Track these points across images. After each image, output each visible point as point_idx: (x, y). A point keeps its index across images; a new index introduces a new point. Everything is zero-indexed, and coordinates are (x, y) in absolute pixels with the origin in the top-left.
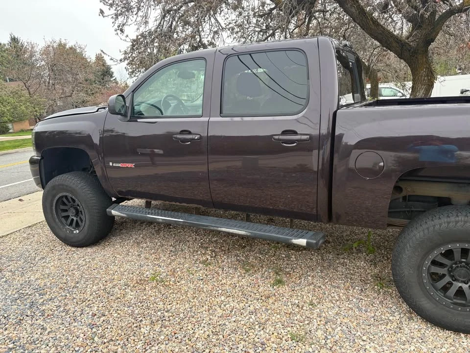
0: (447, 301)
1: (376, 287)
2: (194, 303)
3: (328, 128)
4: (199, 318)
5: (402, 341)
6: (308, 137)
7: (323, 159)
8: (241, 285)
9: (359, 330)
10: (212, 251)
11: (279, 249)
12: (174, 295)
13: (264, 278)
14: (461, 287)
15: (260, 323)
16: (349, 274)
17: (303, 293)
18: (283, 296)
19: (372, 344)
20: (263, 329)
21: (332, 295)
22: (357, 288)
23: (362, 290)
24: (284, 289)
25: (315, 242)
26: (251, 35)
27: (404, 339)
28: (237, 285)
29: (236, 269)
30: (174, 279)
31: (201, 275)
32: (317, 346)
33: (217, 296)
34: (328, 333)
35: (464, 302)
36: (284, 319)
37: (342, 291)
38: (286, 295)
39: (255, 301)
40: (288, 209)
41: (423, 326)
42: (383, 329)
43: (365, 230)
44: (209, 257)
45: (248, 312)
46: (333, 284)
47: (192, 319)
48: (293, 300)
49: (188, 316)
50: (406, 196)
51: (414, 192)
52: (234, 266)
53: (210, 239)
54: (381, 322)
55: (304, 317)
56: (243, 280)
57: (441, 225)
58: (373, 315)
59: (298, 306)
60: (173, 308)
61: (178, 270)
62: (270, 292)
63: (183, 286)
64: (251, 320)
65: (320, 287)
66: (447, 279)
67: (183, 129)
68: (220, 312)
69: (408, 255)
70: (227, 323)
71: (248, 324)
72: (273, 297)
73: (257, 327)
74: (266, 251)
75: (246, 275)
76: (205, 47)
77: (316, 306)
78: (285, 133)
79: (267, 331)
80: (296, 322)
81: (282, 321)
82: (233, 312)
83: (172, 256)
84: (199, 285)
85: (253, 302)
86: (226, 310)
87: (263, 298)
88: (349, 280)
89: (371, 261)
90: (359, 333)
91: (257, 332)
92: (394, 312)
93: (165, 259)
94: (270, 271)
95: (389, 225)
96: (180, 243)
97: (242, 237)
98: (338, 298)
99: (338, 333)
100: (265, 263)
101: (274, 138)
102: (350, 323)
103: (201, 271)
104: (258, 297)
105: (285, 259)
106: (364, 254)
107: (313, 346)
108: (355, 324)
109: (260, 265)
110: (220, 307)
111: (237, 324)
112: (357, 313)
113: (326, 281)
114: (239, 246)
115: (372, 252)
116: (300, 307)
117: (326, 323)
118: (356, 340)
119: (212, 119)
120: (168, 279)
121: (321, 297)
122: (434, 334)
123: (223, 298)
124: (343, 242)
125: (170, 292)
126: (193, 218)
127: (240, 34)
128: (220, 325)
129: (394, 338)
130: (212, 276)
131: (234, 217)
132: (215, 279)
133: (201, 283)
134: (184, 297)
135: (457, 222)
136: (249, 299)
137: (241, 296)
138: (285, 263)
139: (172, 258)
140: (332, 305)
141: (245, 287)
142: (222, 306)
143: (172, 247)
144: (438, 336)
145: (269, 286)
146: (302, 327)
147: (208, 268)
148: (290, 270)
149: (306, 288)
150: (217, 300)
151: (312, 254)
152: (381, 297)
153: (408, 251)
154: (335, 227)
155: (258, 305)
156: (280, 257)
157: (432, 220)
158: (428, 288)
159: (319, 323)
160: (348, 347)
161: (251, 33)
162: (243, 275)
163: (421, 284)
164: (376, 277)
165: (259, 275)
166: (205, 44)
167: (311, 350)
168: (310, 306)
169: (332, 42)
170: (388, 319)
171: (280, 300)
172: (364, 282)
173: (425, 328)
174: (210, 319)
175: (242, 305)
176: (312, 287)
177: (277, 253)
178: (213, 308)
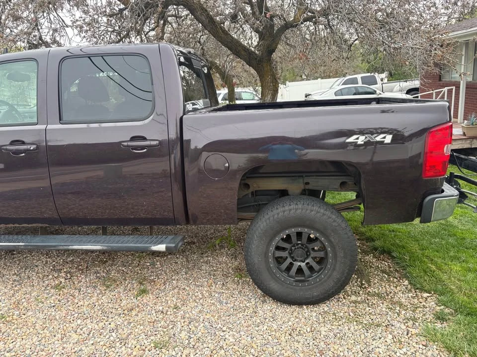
0: (290, 280)
1: (236, 279)
2: (43, 335)
3: (177, 133)
4: (51, 350)
5: (256, 323)
6: (158, 142)
7: (175, 163)
8: (100, 303)
9: (219, 322)
10: (66, 273)
11: (144, 258)
12: (19, 330)
13: (126, 291)
14: (300, 266)
15: (122, 339)
16: (212, 271)
17: (167, 298)
18: (147, 305)
19: (231, 333)
20: (124, 345)
21: (196, 294)
22: (219, 283)
23: (223, 284)
24: (149, 298)
25: (174, 245)
26: (103, 35)
27: (258, 321)
28: (97, 304)
29: (95, 287)
30: (18, 312)
31: (52, 302)
32: (180, 348)
33: (72, 321)
34: (191, 332)
35: (303, 278)
36: (147, 329)
37: (206, 289)
38: (150, 303)
39: (116, 317)
40: (150, 217)
41: (274, 306)
42: (241, 316)
43: (227, 226)
44: (63, 280)
45: (108, 331)
46: (197, 283)
47: (41, 353)
48: (158, 307)
49: (37, 351)
50: (253, 192)
51: (259, 187)
52: (94, 285)
53: (64, 260)
54: (239, 311)
55: (168, 322)
56: (103, 298)
57: (278, 214)
58: (232, 305)
59: (162, 312)
60: (17, 346)
61: (24, 300)
62: (133, 304)
63: (30, 318)
64: (112, 338)
65: (184, 289)
66: (289, 260)
67: (13, 140)
68: (75, 337)
69: (256, 245)
70: (83, 349)
71: (108, 343)
72: (136, 309)
73: (118, 344)
74: (130, 262)
75: (107, 292)
76: (47, 45)
77: (180, 308)
78: (133, 139)
79: (129, 346)
80: (160, 329)
81: (146, 331)
82: (91, 335)
83: (16, 286)
84: (50, 313)
85: (114, 319)
86: (83, 334)
87: (126, 312)
88: (212, 277)
89: (232, 255)
90: (220, 325)
91: (117, 350)
92: (251, 299)
93: (6, 291)
94: (134, 282)
95: (242, 220)
96: (26, 269)
97: (103, 252)
98: (201, 296)
99: (200, 330)
100: (128, 275)
101: (122, 145)
102: (212, 318)
103: (53, 297)
104: (120, 312)
105: (150, 267)
106: (226, 249)
107: (176, 349)
108: (216, 317)
109: (123, 278)
110: (76, 332)
111: (95, 347)
112: (219, 307)
113: (190, 282)
114: (99, 262)
115: (233, 246)
116: (165, 312)
117: (190, 323)
118: (217, 333)
119: (50, 127)
120: (11, 314)
121: (185, 298)
122: (283, 311)
123: (79, 322)
124: (208, 241)
125: (13, 328)
126: (38, 239)
127: (89, 33)
128: (75, 352)
129: (250, 322)
130: (66, 300)
131: (94, 232)
132: (69, 303)
133: (53, 310)
134: (31, 330)
135: (290, 210)
136: (110, 316)
137: (101, 315)
138: (149, 271)
139: (16, 288)
140: (196, 304)
141: (106, 304)
142: (79, 330)
143: (15, 276)
144: (286, 312)
145: (132, 298)
146: (166, 333)
147: (61, 292)
148: (155, 277)
149: (171, 293)
150: (73, 325)
151: (177, 258)
152: (240, 287)
153: (255, 240)
154: (200, 227)
155: (119, 321)
156: (145, 266)
157: (272, 211)
158: (274, 271)
159: (183, 324)
160: (210, 341)
161: (102, 33)
162: (103, 292)
163: (269, 269)
164: (236, 269)
165: (121, 289)
166: (47, 42)
167: (174, 353)
168: (175, 310)
169: (173, 49)
170: (246, 306)
171: (144, 310)
172: (226, 276)
173: (276, 307)
174: (64, 348)
175: (101, 324)
176: (176, 291)
177: (142, 262)
178: (67, 335)
